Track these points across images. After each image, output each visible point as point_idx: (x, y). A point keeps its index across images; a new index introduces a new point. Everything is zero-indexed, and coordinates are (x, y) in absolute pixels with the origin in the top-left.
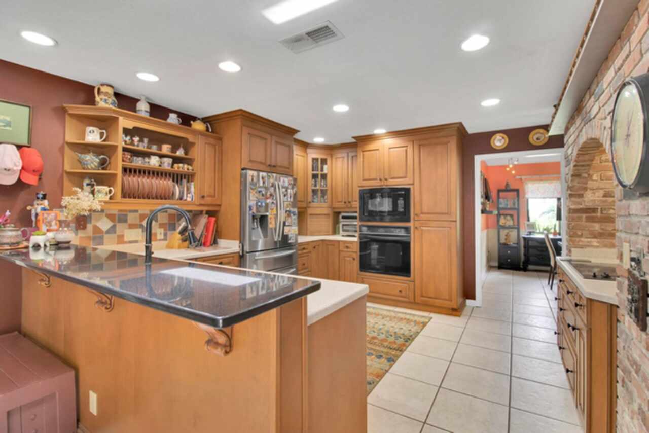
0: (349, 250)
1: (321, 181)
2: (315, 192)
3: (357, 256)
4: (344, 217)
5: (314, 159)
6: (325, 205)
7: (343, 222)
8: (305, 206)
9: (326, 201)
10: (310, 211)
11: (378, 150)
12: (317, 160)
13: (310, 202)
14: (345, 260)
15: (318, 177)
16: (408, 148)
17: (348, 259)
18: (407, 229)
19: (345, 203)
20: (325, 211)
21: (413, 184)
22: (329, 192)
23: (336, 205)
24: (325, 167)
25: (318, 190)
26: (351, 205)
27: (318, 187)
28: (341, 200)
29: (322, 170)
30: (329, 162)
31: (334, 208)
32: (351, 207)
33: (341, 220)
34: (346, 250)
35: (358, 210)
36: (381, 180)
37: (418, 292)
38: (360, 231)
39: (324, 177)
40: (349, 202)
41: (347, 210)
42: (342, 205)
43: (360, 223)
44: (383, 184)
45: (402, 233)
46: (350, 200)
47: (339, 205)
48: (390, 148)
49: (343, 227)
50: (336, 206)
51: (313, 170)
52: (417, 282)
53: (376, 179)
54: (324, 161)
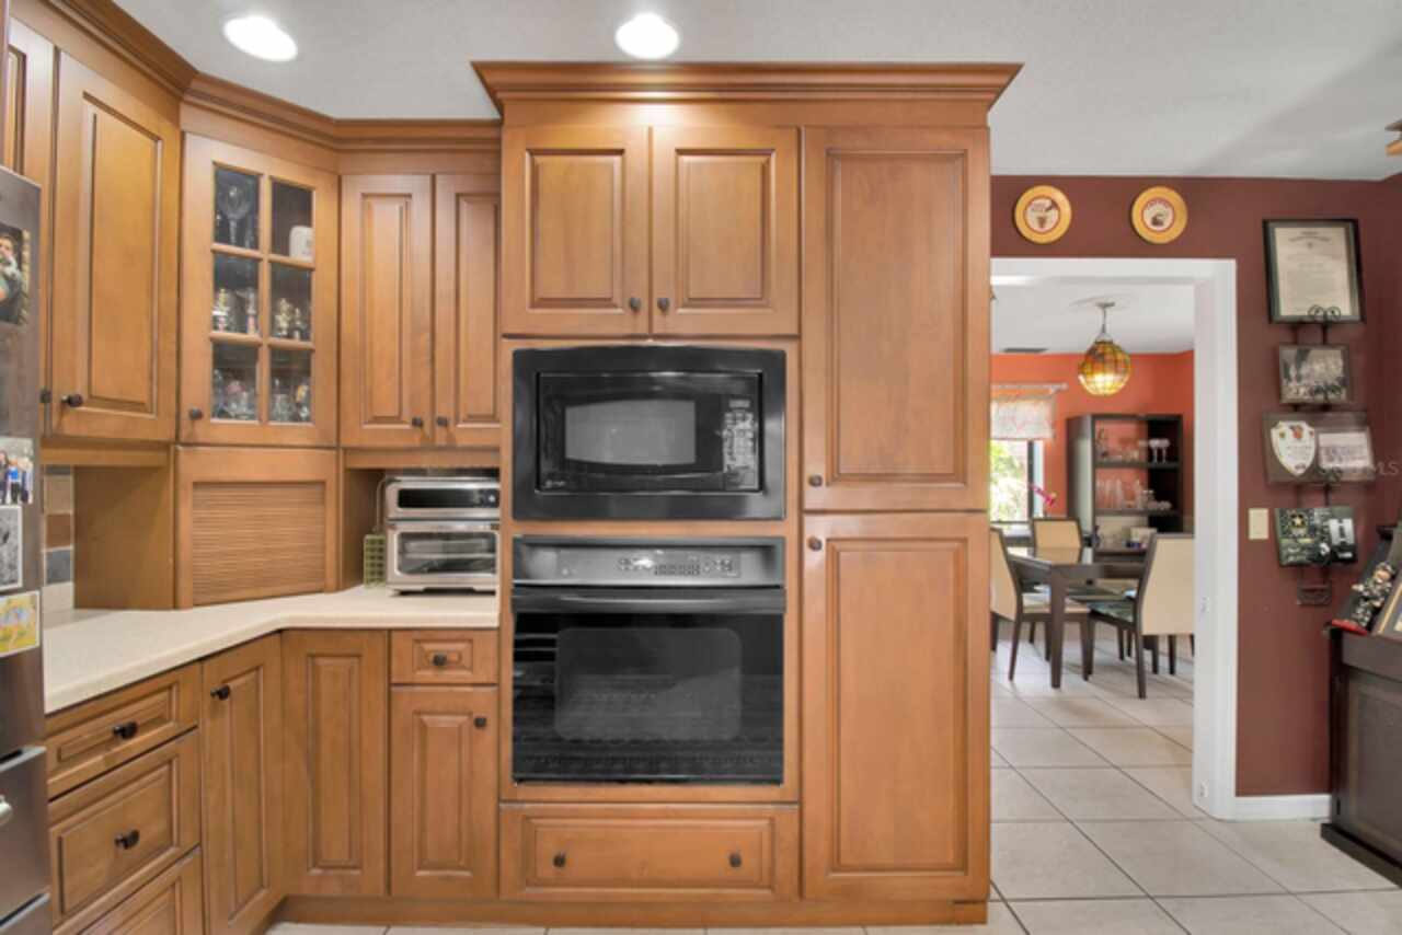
0: (448, 675)
1: (275, 310)
2: (231, 363)
3: (498, 706)
4: (408, 499)
5: (226, 178)
6: (298, 433)
7: (402, 522)
8: (164, 433)
9: (304, 413)
10: (193, 465)
11: (620, 152)
12: (248, 181)
13: (196, 416)
14: (423, 727)
15: (252, 282)
16: (773, 158)
17: (445, 721)
18: (767, 552)
19: (417, 423)
20: (300, 465)
21: (797, 337)
22: (321, 367)
23: (362, 434)
24: (300, 235)
25: (252, 350)
26: (450, 437)
27: (252, 335)
28: (393, 412)
29: (281, 243)
30: (321, 206)
31: (349, 451)
32: (451, 448)
33: (394, 510)
34: (429, 674)
35: (506, 463)
36: (634, 307)
37: (818, 848)
38: (519, 570)
39: (294, 285)
40: (443, 422)
41: (425, 462)
42: (397, 434)
43: (519, 530)
44: (642, 329)
45: (749, 572)
46: (445, 409)
47: (376, 437)
48: (681, 152)
49: (403, 551)
50: (367, 443)
51: (221, 234)
52: (816, 806)
53: (606, 302)
54: (293, 204)
